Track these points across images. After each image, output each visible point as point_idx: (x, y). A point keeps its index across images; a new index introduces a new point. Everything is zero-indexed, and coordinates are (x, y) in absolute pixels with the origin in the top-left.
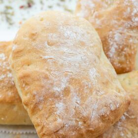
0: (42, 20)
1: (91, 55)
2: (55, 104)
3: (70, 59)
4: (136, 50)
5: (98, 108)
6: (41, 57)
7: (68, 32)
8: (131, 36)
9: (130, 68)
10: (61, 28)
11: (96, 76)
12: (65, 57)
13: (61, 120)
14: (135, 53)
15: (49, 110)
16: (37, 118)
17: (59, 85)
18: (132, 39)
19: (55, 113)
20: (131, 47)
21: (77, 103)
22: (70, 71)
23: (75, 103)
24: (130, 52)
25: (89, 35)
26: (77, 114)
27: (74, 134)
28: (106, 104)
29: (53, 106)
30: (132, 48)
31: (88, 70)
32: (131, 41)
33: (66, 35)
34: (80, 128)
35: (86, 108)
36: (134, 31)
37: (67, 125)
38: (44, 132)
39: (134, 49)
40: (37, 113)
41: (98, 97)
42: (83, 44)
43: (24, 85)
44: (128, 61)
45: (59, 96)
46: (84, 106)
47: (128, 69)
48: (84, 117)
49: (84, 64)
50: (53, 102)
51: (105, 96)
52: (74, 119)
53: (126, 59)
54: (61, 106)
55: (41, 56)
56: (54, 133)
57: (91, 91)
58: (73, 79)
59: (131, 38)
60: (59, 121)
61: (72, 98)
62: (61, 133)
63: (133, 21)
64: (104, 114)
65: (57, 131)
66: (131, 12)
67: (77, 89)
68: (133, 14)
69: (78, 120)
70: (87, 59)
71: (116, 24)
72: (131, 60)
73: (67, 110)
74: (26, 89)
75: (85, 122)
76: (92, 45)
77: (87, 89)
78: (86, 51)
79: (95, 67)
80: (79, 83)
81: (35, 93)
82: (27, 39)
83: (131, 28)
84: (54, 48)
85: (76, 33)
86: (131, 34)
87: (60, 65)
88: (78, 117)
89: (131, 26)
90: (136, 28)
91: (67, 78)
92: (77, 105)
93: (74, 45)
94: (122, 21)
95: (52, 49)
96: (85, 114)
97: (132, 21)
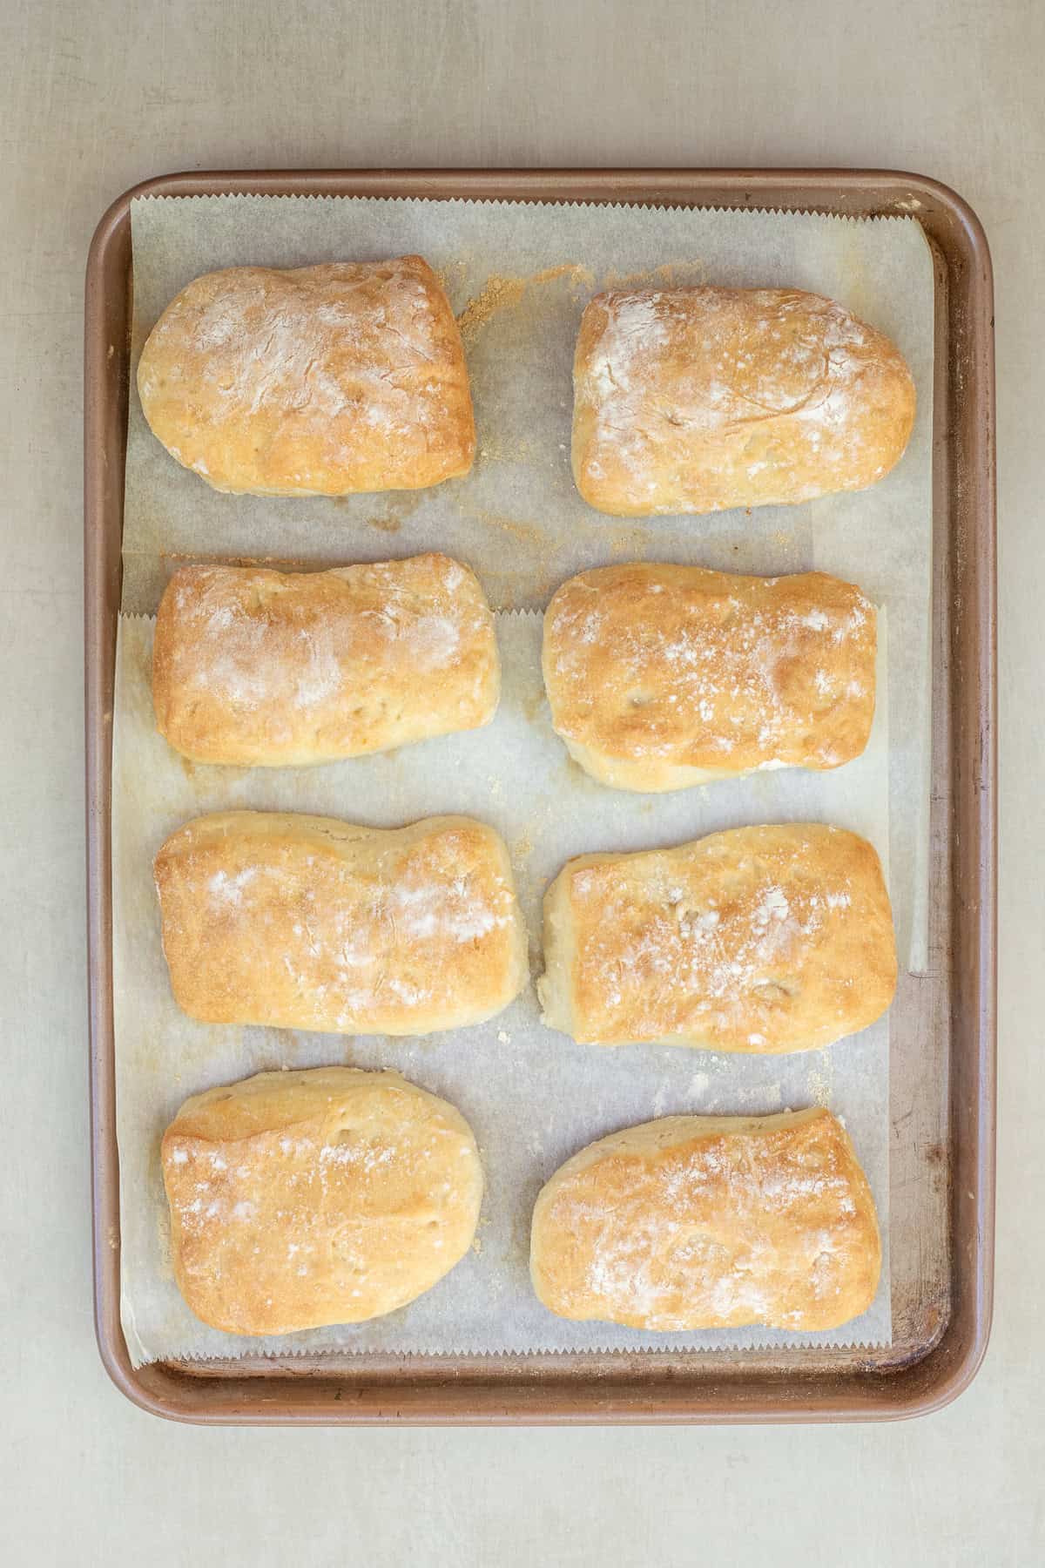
71: (744, 1206)
94: (732, 1194)
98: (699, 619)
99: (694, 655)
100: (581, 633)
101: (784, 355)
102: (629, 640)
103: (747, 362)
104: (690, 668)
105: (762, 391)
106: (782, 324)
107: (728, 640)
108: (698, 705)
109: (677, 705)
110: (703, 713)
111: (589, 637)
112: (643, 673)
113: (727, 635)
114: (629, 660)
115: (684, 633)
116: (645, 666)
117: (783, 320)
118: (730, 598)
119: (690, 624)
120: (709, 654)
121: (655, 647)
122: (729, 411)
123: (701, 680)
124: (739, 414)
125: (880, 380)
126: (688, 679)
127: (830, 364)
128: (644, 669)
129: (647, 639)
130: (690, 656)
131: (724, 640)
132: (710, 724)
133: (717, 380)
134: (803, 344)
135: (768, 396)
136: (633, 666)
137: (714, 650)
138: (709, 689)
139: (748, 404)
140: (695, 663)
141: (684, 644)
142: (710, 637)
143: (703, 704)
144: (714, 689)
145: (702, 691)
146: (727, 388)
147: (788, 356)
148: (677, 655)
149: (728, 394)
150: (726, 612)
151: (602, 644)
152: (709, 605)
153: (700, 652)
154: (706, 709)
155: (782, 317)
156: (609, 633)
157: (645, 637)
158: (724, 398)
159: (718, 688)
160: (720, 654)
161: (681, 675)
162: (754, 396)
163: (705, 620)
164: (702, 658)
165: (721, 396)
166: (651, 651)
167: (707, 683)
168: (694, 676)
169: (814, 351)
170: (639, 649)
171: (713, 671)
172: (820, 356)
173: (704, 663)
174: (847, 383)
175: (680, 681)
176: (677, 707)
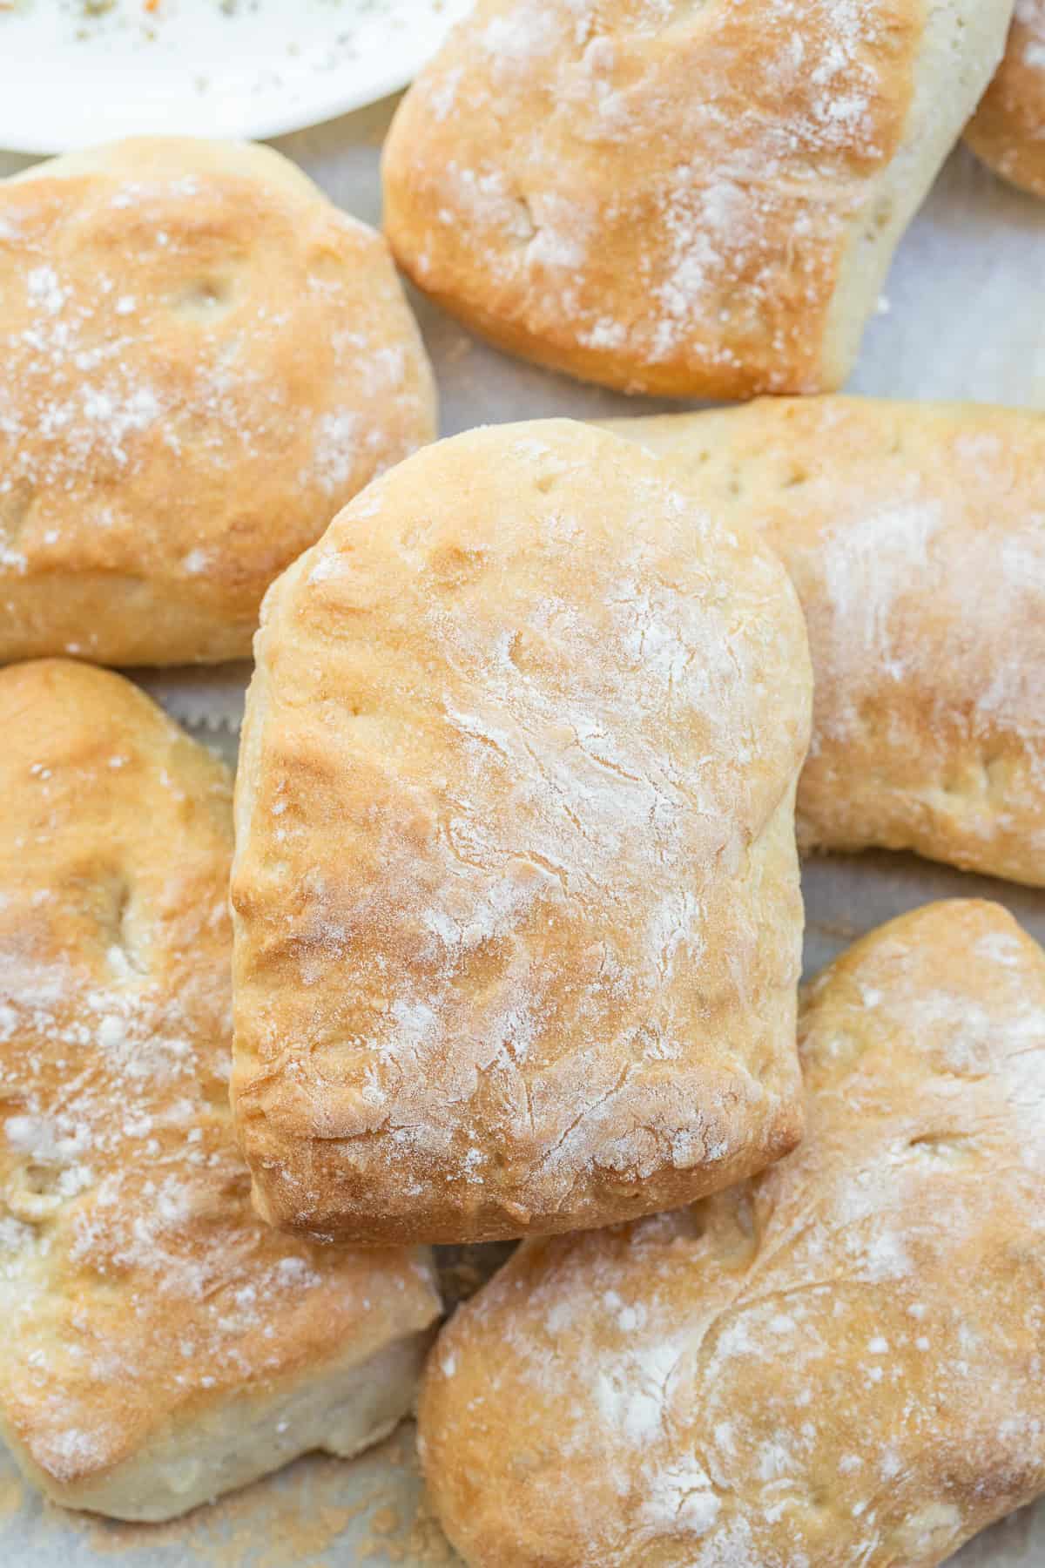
0: (544, 486)
1: (711, 811)
2: (391, 997)
3: (587, 793)
4: (828, 275)
5: (604, 1124)
6: (442, 709)
7: (653, 632)
8: (801, 202)
9: (792, 373)
10: (629, 588)
11: (682, 947)
12: (564, 772)
13: (382, 1097)
14: (825, 298)
15: (349, 1012)
16: (267, 1015)
17: (460, 911)
18: (811, 215)
19: (373, 1044)
20: (798, 258)
21: (511, 1050)
22: (556, 861)
23: (500, 1046)
24: (791, 293)
25: (760, 689)
26: (483, 1103)
27: (417, 1190)
28: (661, 1117)
29: (376, 1003)
30: (809, 267)
31: (657, 899)
32: (803, 225)
33: (631, 642)
34: (462, 1181)
35: (544, 1096)
36: (826, 170)
37: (399, 1136)
38: (266, 1104)
39: (818, 273)
40: (277, 986)
41: (636, 1067)
42: (697, 730)
43: (279, 808)
44: (779, 334)
45: (433, 969)
46: (538, 1082)
47: (777, 378)
48: (510, 1138)
49: (649, 852)
50: (389, 981)
51: (672, 1072)
52: (455, 1122)
53: (771, 328)
54: (417, 1023)
55: (446, 698)
56: (318, 1140)
57: (613, 1020)
58: (549, 910)
59: (801, 213)
60: (373, 1095)
61: (495, 1012)
62: (352, 1159)
63: (821, 117)
64: (620, 1167)
65: (337, 1140)
66: (813, 62)
67: (547, 975)
68: (820, 75)
69: (472, 1134)
70: (678, 832)
72: (795, 332)
73: (438, 1058)
74: (281, 834)
75: (500, 1161)
76: (744, 755)
77: (598, 996)
78: (694, 779)
79: (699, 891)
80: (570, 947)
81: (319, 888)
82: (415, 560)
83: (809, 155)
84: (532, 689)
85: (692, 653)
86: (804, 192)
87: (521, 805)
88: (478, 1124)
89: (804, 143)
90: (834, 155)
91: (522, 892)
92: (505, 1061)
93: (646, 720)
95: (518, 692)
96: (521, 1125)
97: (811, 118)
98: (90, 500)
99: (90, 410)
100: (359, 436)
101: (809, 1429)
102: (246, 426)
103: (874, 1358)
104: (96, 378)
105: (800, 1324)
106: (855, 1498)
107: (16, 458)
108: (68, 300)
109: (115, 294)
110: (53, 280)
111: (337, 427)
112: (203, 354)
113: (20, 471)
114: (240, 379)
115: (121, 456)
116: (200, 369)
117: (858, 1509)
118: (22, 570)
119: (109, 482)
120: (55, 417)
121: (184, 415)
122: (836, 1237)
123: (65, 352)
124: (814, 1246)
125: (584, 1522)
126: (98, 352)
127: (702, 1479)
128: (202, 362)
129: (204, 433)
130: (99, 405)
131: (25, 457)
132: (32, 259)
133: (905, 1279)
134: (786, 1483)
135: (782, 1324)
136: (229, 368)
137: (45, 428)
138: (45, 337)
139: (810, 1278)
140: (86, 389)
141: (117, 432)
142: (59, 457)
143: (55, 302)
144: (32, 337)
145: (61, 329)
146: (873, 1278)
147: (798, 1435)
148: (129, 404)
149: (864, 1268)
150: (28, 531)
151: (306, 413)
152: (71, 535)
153: (79, 419)
154: (46, 294)
155: (865, 1513)
156: (294, 439)
157: (211, 438)
158: (864, 1253)
159: (24, 343)
160: (31, 422)
161: (112, 362)
162: (808, 1304)
163: (74, 497)
164: (70, 406)
165: (874, 1254)
166: (191, 406)
167: (53, 347)
168: (83, 362)
169: (755, 1484)
170: (219, 405)
171: (41, 381)
172: (736, 1483)
173: (65, 392)
174: (646, 1469)
175: (114, 348)
176: (115, 289)
